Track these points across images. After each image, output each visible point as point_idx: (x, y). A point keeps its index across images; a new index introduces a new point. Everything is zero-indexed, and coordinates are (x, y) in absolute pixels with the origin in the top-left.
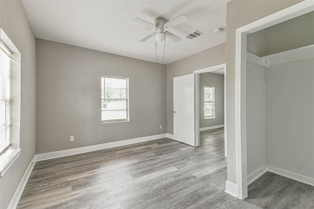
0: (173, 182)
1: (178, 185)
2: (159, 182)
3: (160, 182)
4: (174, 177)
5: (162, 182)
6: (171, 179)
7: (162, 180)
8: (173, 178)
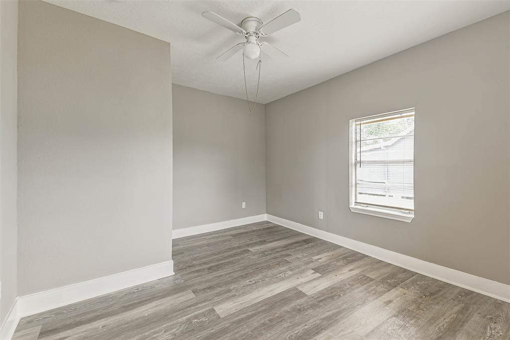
0: (234, 282)
1: (229, 279)
2: (256, 282)
3: (254, 282)
4: (230, 291)
5: (251, 282)
6: (236, 286)
7: (250, 284)
8: (232, 288)
